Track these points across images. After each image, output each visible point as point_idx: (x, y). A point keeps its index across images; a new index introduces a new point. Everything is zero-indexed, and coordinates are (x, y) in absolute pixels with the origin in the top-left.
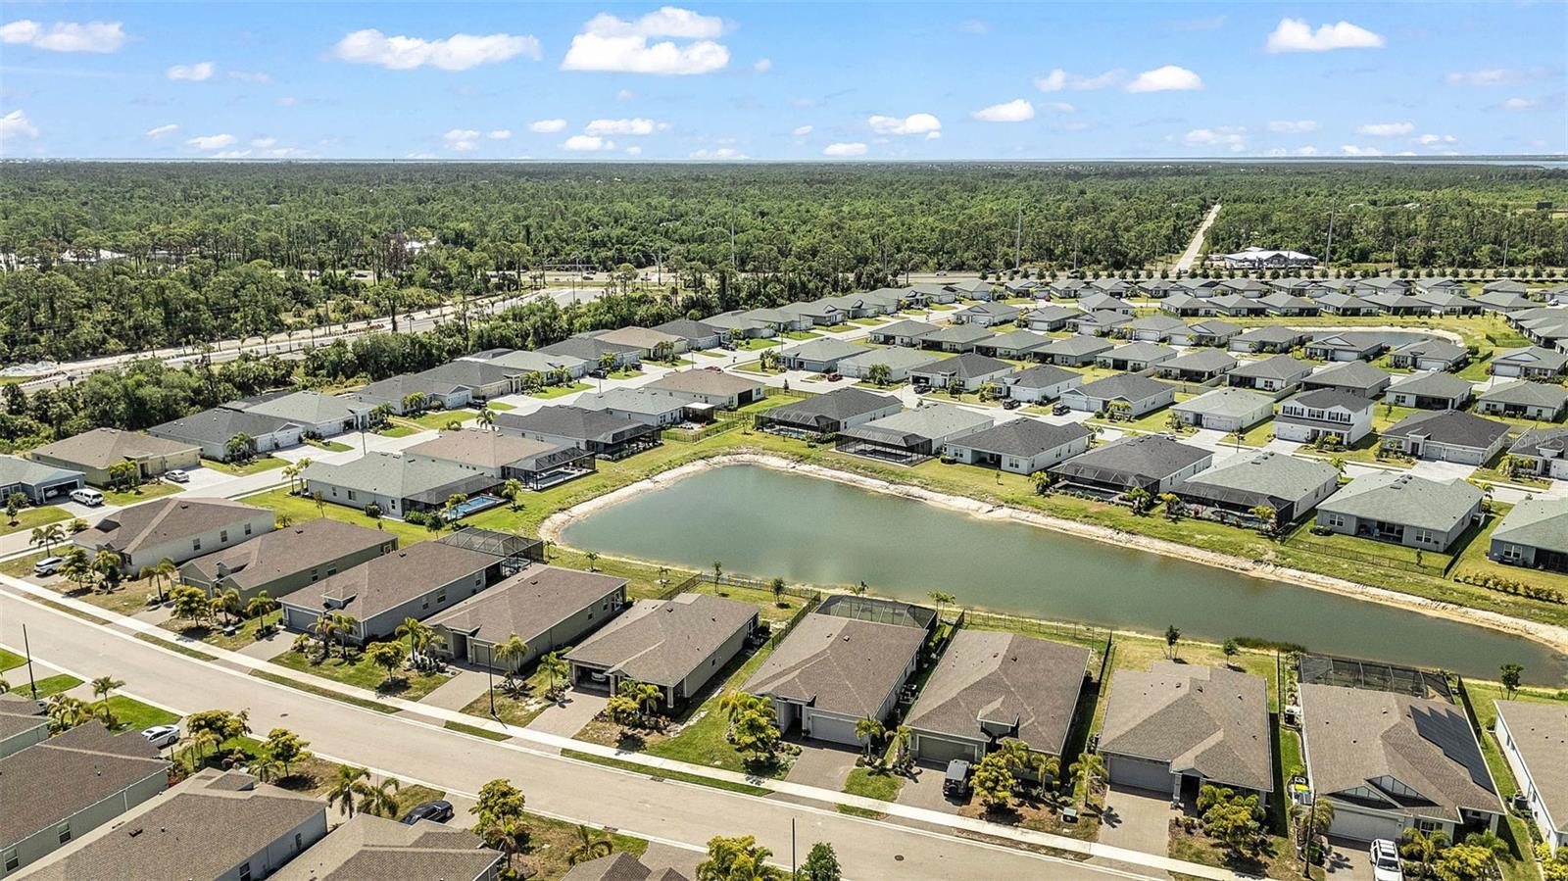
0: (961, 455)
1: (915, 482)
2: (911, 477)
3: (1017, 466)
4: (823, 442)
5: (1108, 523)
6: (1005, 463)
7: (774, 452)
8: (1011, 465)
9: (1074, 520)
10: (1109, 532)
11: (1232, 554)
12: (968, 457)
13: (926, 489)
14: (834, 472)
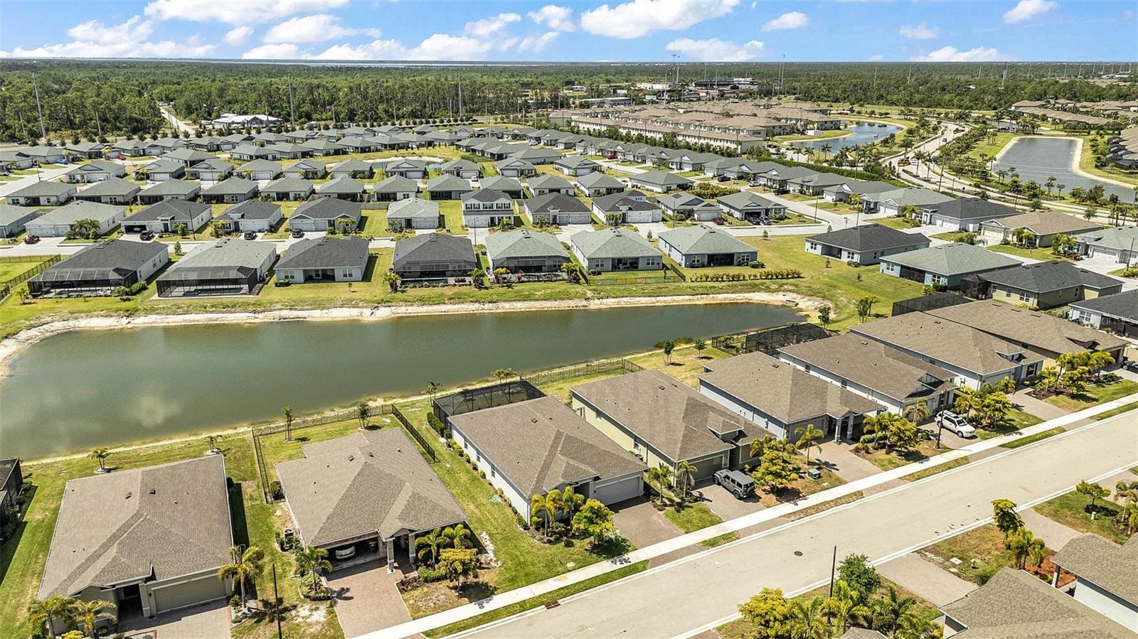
0: (292, 277)
1: (279, 306)
2: (271, 304)
3: (350, 275)
4: (135, 294)
5: (471, 299)
6: (338, 274)
7: (89, 313)
8: (345, 276)
9: (444, 303)
10: (477, 305)
11: (568, 299)
12: (299, 276)
13: (296, 309)
14: (183, 317)
